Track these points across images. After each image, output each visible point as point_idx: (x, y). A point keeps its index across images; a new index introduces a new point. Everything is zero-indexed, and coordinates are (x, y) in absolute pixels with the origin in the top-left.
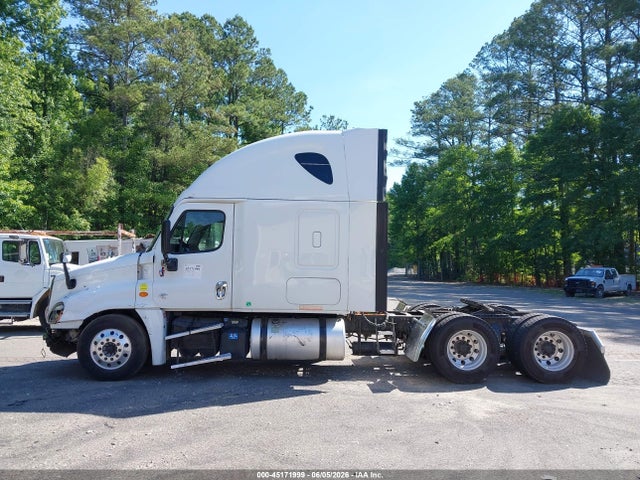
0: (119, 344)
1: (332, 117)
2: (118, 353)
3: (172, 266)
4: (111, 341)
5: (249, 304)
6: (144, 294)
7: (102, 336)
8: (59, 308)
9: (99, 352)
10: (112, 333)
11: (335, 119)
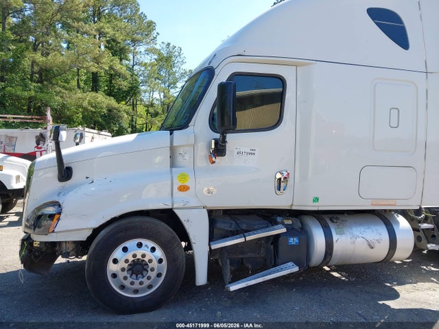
0: (150, 261)
1: (169, 44)
2: (150, 273)
3: (219, 149)
4: (139, 256)
5: (316, 200)
6: (183, 188)
7: (125, 249)
8: (51, 210)
9: (121, 275)
10: (140, 245)
11: (171, 45)
